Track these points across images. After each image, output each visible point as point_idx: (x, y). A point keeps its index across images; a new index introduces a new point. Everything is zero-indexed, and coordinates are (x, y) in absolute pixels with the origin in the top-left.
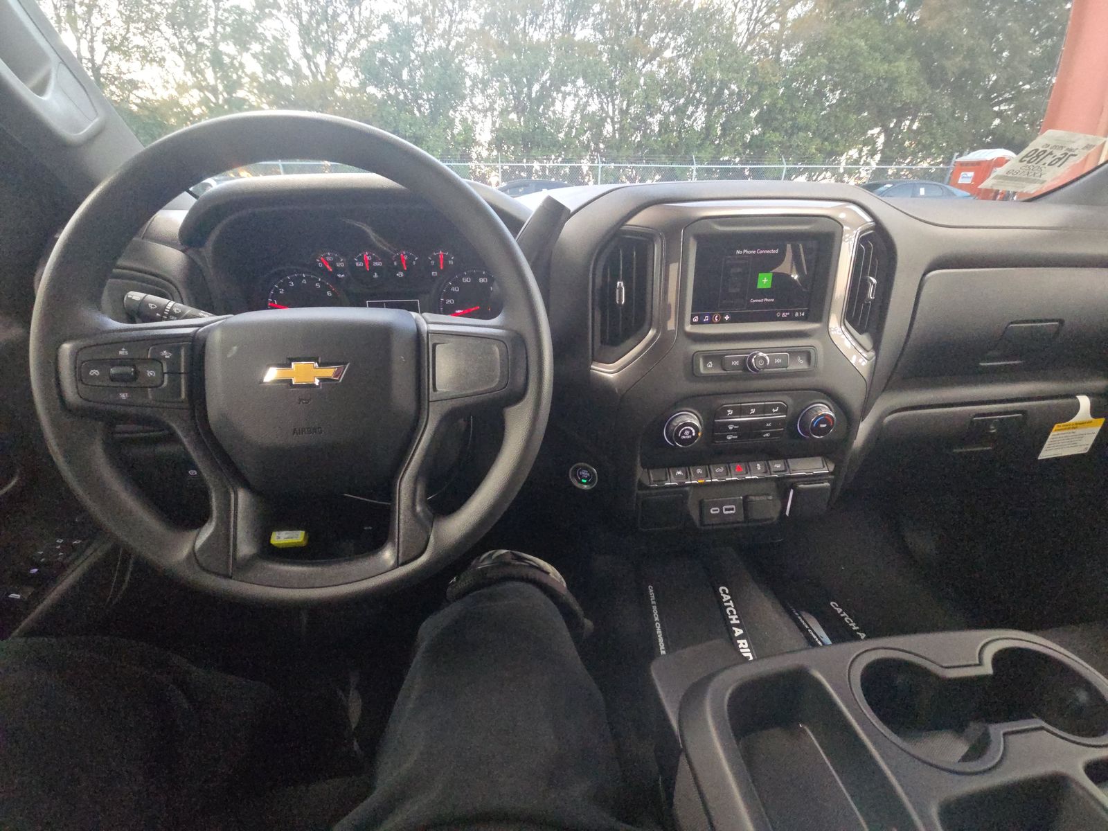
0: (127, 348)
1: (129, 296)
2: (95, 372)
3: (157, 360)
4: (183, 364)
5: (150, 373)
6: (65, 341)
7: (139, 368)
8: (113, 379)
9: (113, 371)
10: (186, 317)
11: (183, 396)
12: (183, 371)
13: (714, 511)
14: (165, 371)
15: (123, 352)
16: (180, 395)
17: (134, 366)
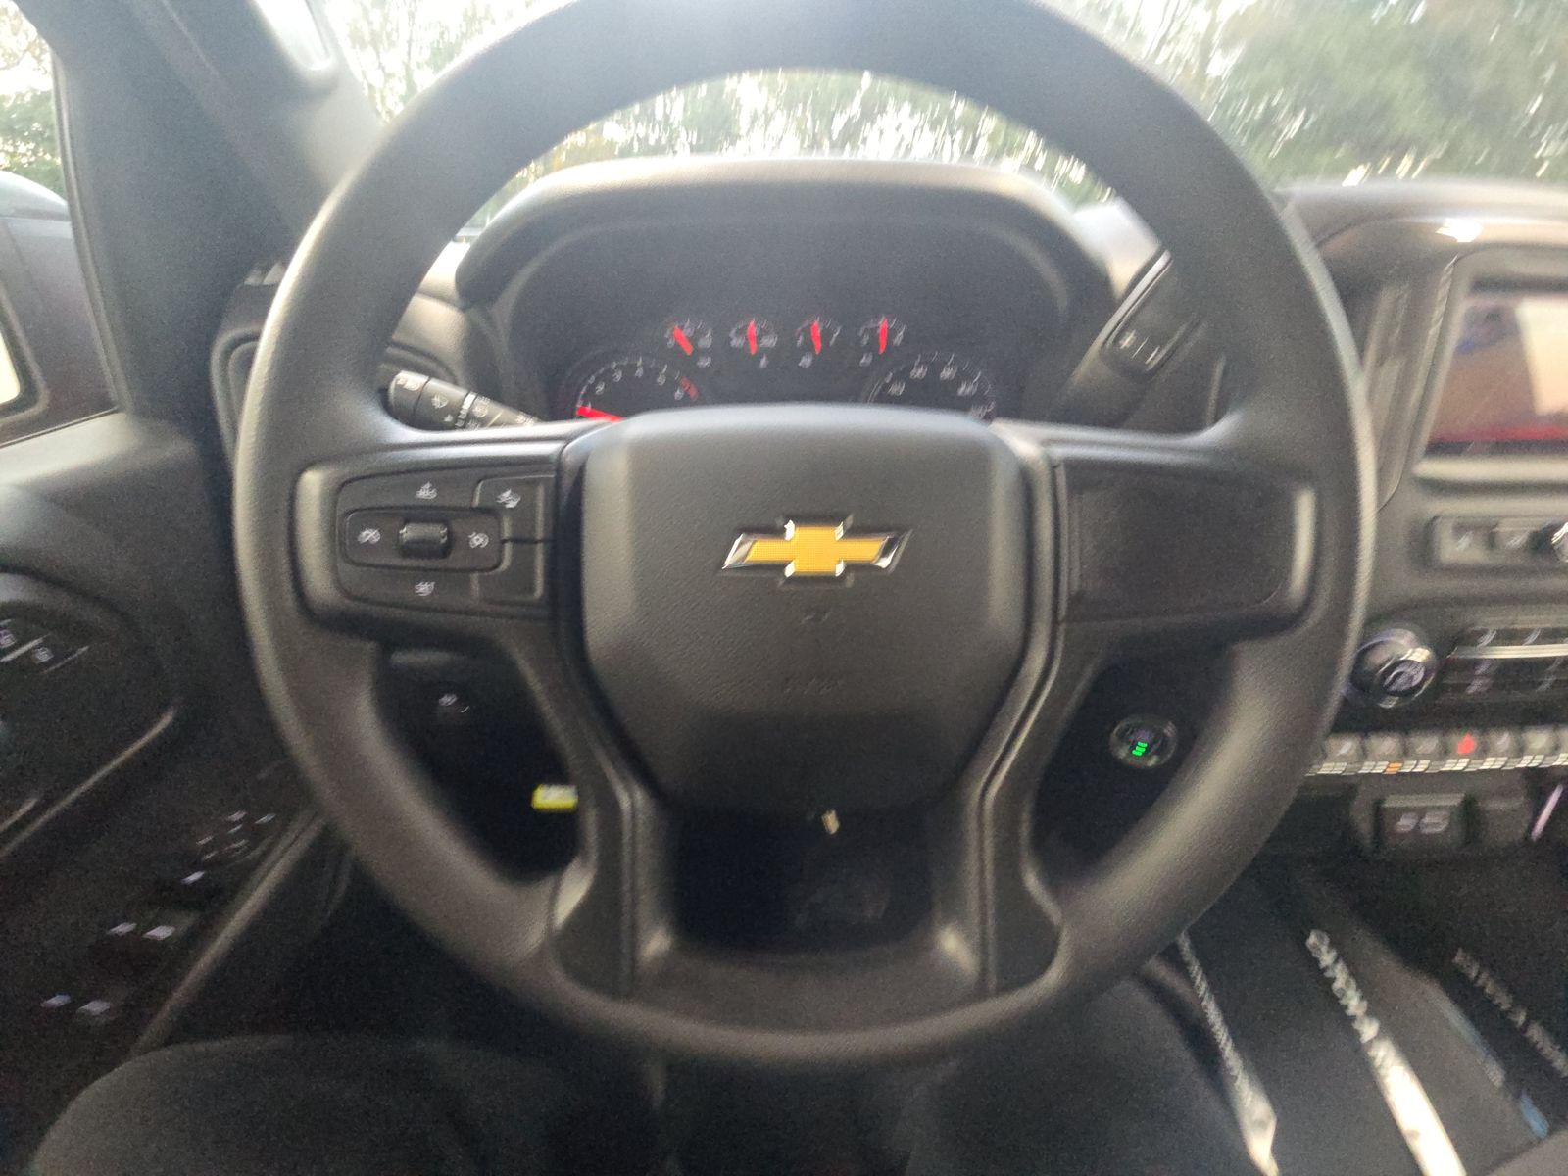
0: (435, 485)
1: (400, 383)
2: (370, 535)
3: (491, 512)
4: (540, 518)
5: (478, 540)
6: (309, 465)
7: (457, 527)
8: (408, 550)
9: (407, 533)
10: (496, 425)
11: (539, 590)
12: (540, 534)
13: (1406, 824)
14: (507, 533)
15: (426, 493)
16: (531, 589)
17: (445, 522)
